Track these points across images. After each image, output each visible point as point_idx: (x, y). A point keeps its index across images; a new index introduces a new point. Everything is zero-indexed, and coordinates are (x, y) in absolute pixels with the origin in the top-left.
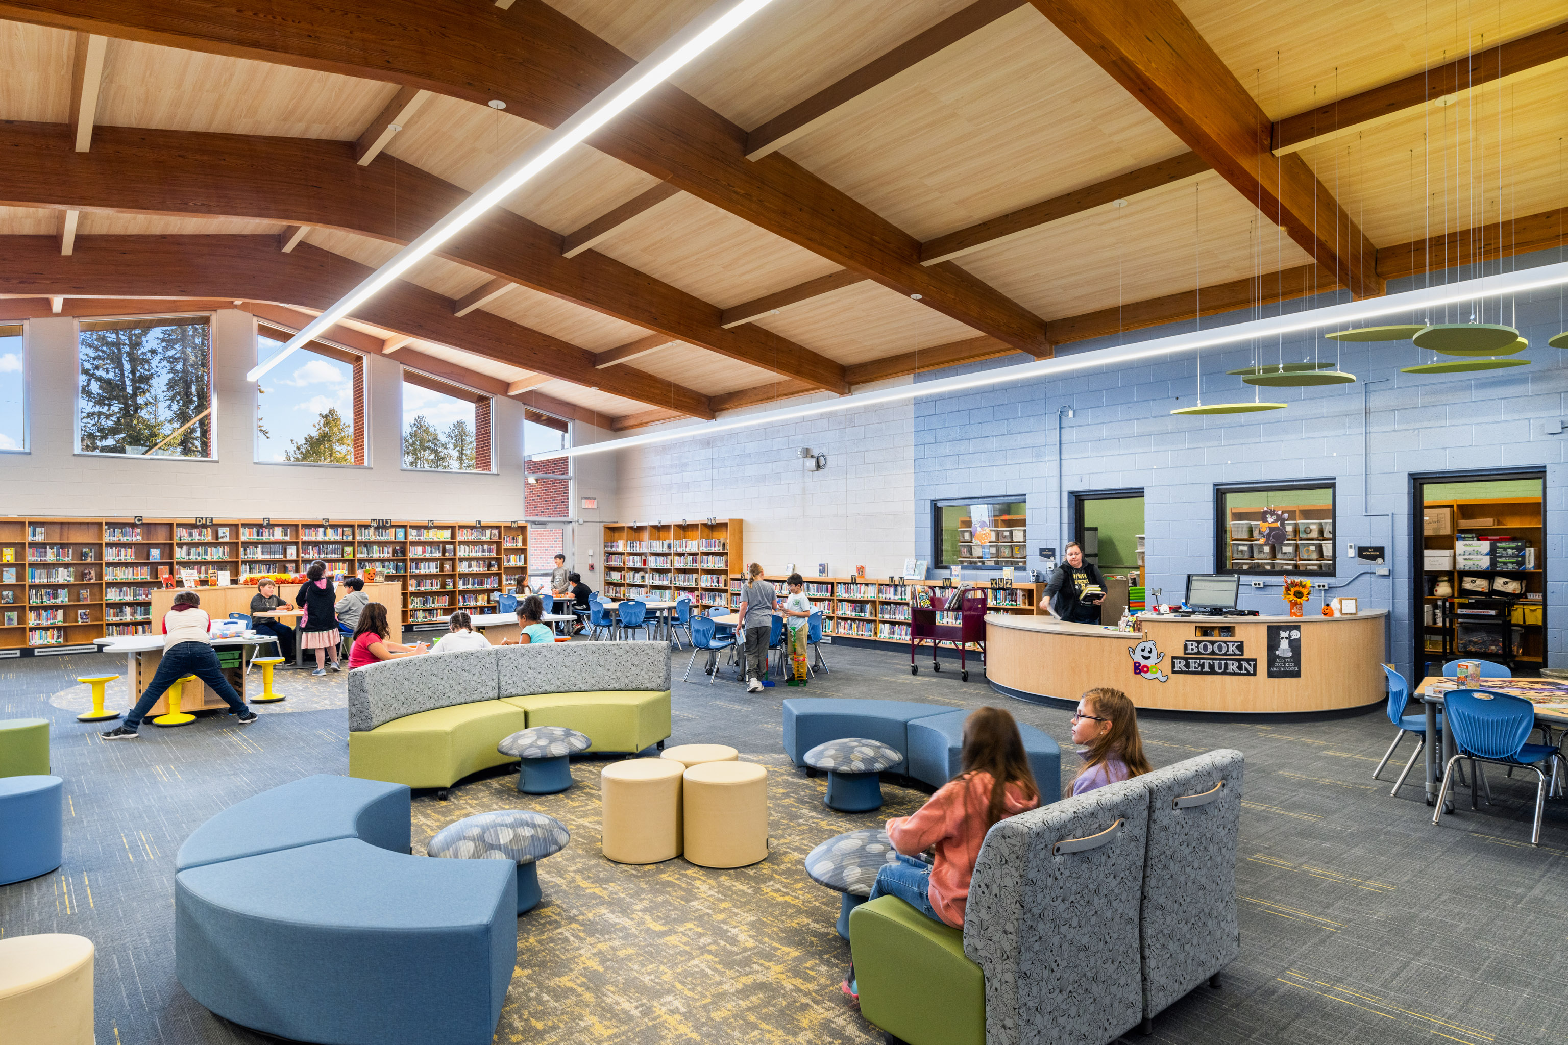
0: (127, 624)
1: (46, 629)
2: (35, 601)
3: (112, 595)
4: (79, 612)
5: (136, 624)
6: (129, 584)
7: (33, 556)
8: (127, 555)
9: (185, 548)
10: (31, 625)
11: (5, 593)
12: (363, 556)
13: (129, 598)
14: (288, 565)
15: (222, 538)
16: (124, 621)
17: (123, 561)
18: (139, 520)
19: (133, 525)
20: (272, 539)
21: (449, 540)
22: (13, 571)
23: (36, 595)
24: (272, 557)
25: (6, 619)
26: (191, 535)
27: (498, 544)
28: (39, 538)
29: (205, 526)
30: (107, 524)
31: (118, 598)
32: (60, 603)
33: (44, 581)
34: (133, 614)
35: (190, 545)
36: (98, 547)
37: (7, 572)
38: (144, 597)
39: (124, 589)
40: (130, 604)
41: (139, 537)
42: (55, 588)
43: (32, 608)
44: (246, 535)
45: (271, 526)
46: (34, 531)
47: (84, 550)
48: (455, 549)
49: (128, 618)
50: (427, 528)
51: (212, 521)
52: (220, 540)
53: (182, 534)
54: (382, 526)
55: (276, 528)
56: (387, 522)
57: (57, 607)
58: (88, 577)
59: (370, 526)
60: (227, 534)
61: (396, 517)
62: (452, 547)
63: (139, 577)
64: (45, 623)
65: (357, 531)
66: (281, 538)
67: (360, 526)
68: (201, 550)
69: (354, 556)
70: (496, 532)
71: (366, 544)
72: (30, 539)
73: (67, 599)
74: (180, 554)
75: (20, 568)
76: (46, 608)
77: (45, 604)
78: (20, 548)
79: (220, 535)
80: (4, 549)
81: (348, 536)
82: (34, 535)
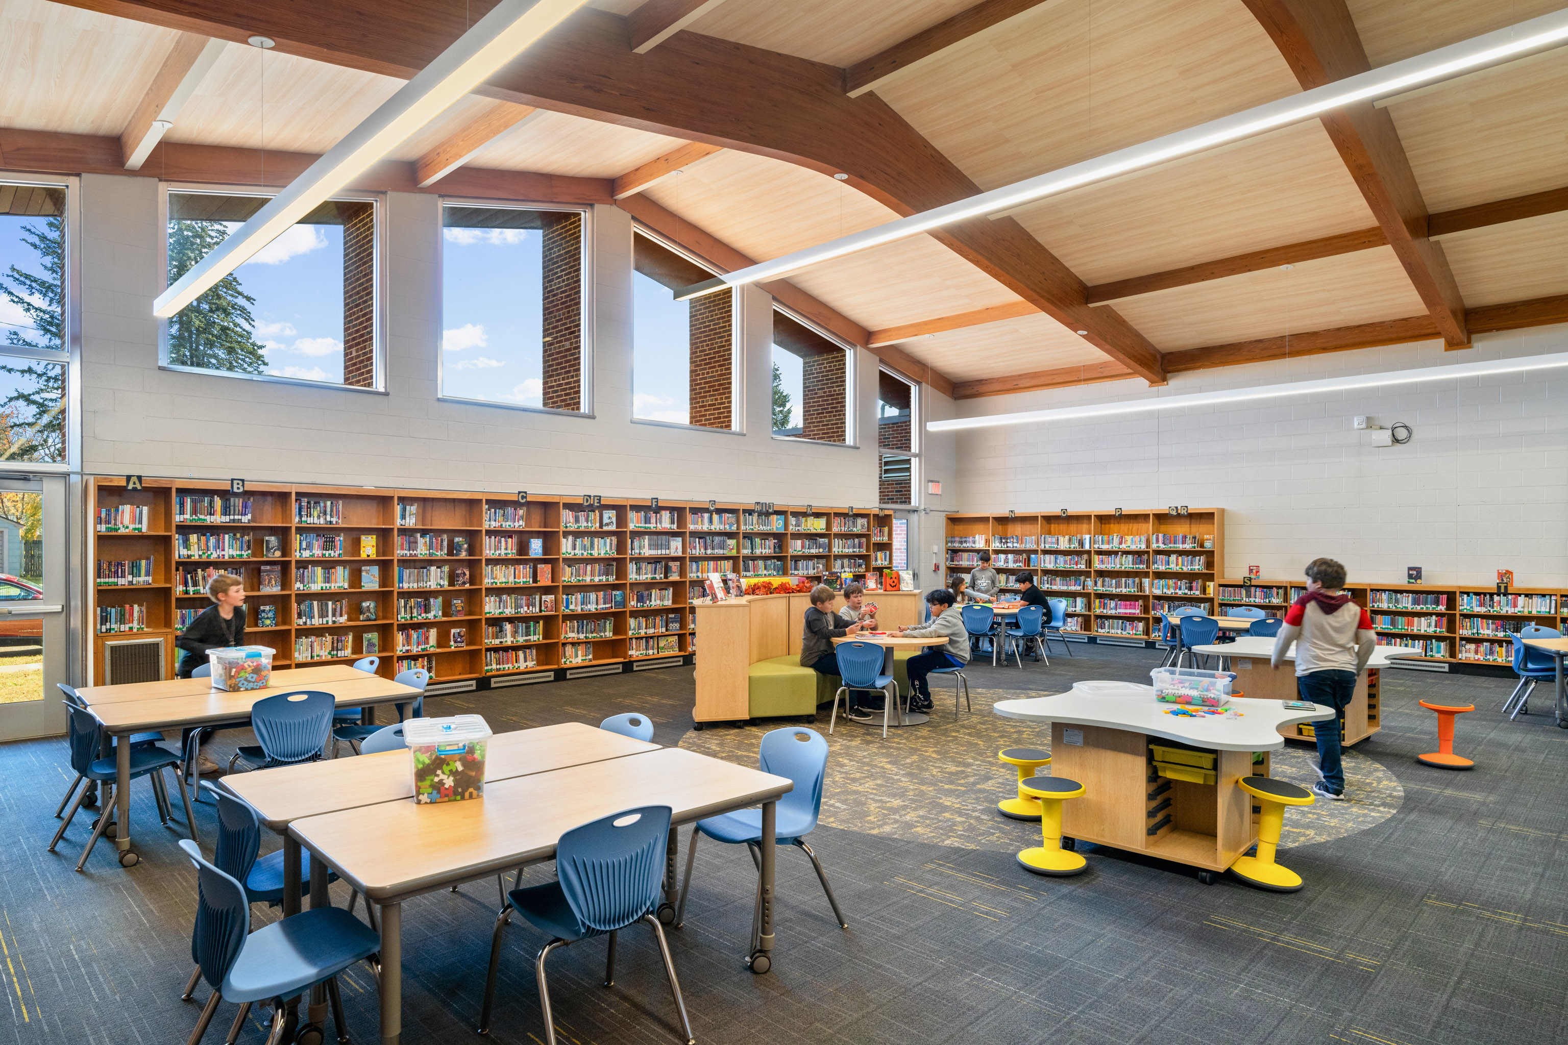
0: (506, 649)
1: (415, 658)
2: (403, 617)
3: (491, 607)
4: (453, 631)
5: (515, 648)
6: (510, 591)
7: (402, 549)
8: (509, 548)
9: (570, 538)
10: (399, 653)
11: (365, 604)
12: (746, 552)
13: (509, 611)
14: (671, 564)
15: (607, 524)
16: (505, 644)
17: (503, 557)
18: (523, 497)
19: (516, 504)
20: (660, 527)
21: (824, 531)
22: (375, 570)
23: (405, 607)
24: (659, 552)
25: (365, 644)
26: (577, 520)
27: (867, 536)
28: (410, 522)
29: (591, 508)
30: (488, 501)
31: (498, 611)
32: (432, 620)
33: (414, 586)
34: (515, 633)
35: (577, 534)
36: (473, 536)
37: (367, 572)
38: (526, 608)
39: (504, 597)
40: (510, 620)
41: (521, 522)
42: (426, 595)
43: (403, 628)
44: (634, 522)
45: (658, 509)
46: (404, 510)
47: (457, 540)
48: (830, 542)
49: (508, 640)
50: (805, 515)
51: (600, 500)
52: (605, 528)
53: (567, 519)
54: (766, 512)
55: (663, 513)
56: (770, 506)
57: (428, 625)
58: (461, 580)
59: (753, 511)
60: (614, 520)
61: (779, 500)
62: (826, 540)
63: (522, 580)
64: (415, 650)
65: (742, 517)
66: (668, 526)
67: (745, 511)
68: (587, 541)
69: (738, 551)
70: (865, 521)
71: (749, 536)
72: (398, 522)
73: (440, 613)
74: (566, 547)
75: (385, 566)
76: (417, 626)
77: (415, 620)
78: (384, 535)
79: (606, 521)
80: (363, 537)
81: (731, 525)
82: (403, 517)
